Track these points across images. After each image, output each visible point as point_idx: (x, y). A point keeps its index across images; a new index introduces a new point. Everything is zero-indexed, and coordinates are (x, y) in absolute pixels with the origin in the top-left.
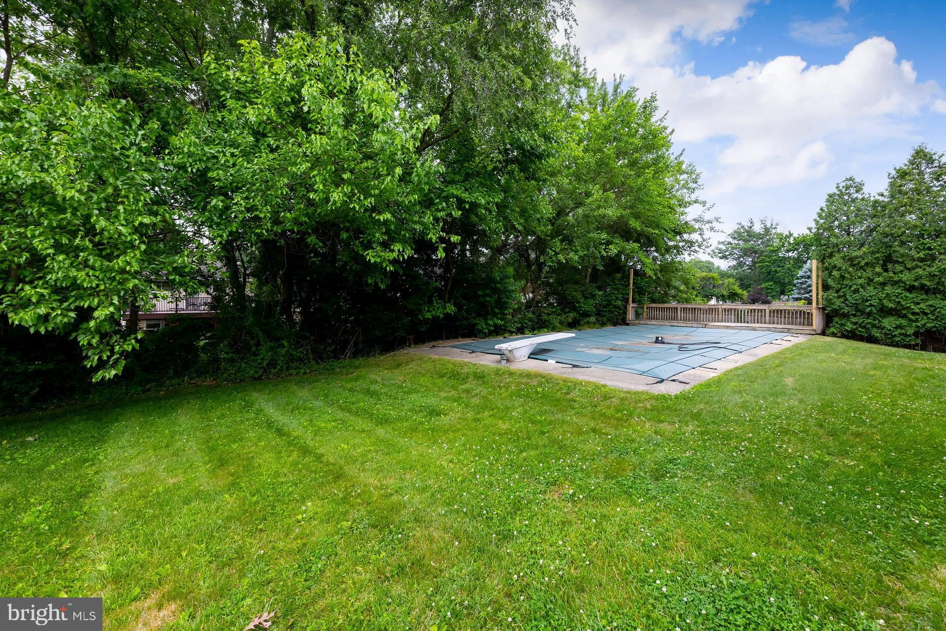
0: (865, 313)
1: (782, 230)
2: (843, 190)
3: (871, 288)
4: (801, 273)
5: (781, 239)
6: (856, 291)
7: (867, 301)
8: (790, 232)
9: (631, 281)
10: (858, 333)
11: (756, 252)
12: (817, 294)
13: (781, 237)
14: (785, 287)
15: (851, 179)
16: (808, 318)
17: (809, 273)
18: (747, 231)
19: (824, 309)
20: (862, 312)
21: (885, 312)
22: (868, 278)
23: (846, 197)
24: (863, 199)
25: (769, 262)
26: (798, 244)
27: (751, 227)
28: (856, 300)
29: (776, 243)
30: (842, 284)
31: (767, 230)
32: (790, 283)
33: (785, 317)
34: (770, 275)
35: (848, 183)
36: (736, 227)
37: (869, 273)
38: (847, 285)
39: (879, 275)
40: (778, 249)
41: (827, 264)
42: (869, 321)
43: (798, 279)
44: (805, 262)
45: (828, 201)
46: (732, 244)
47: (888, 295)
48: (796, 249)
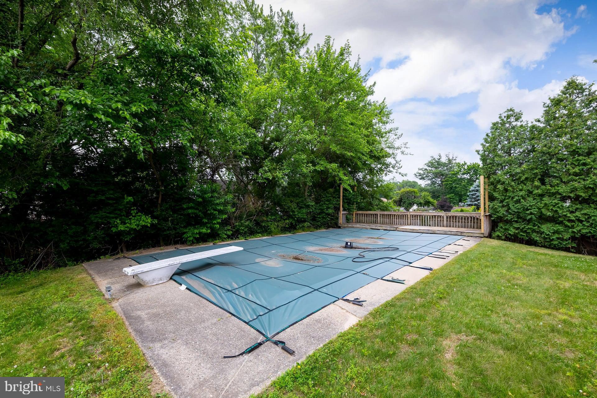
0: (526, 220)
1: (460, 160)
2: (505, 119)
3: (530, 199)
4: (472, 188)
5: (459, 166)
6: (518, 201)
7: (528, 210)
8: (465, 162)
9: (341, 194)
10: (519, 236)
11: (442, 175)
12: (485, 203)
13: (459, 165)
14: (462, 197)
15: (511, 110)
16: (477, 223)
17: (477, 188)
18: (437, 162)
19: (490, 216)
20: (524, 220)
21: (543, 219)
22: (528, 190)
23: (507, 125)
24: (521, 126)
25: (451, 181)
26: (470, 170)
27: (439, 159)
28: (518, 209)
29: (456, 169)
30: (506, 196)
31: (450, 161)
32: (465, 195)
33: (459, 222)
34: (452, 190)
35: (510, 113)
36: (430, 159)
37: (529, 186)
38: (510, 197)
39: (537, 188)
40: (458, 173)
41: (492, 180)
42: (530, 227)
43: (470, 192)
44: (475, 181)
45: (492, 128)
46: (427, 170)
47: (546, 204)
48: (469, 173)
